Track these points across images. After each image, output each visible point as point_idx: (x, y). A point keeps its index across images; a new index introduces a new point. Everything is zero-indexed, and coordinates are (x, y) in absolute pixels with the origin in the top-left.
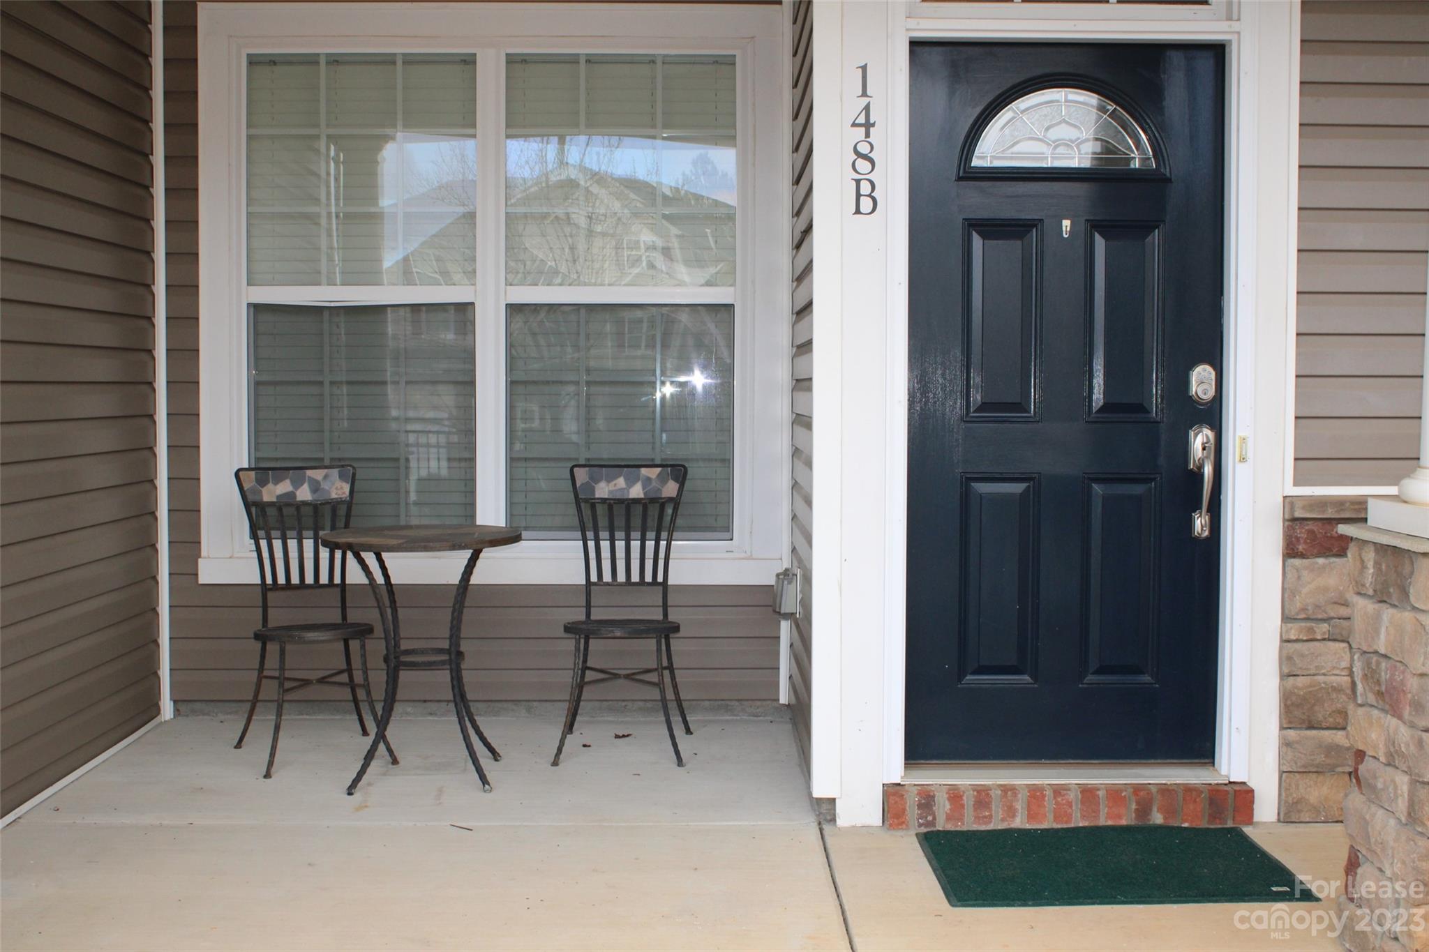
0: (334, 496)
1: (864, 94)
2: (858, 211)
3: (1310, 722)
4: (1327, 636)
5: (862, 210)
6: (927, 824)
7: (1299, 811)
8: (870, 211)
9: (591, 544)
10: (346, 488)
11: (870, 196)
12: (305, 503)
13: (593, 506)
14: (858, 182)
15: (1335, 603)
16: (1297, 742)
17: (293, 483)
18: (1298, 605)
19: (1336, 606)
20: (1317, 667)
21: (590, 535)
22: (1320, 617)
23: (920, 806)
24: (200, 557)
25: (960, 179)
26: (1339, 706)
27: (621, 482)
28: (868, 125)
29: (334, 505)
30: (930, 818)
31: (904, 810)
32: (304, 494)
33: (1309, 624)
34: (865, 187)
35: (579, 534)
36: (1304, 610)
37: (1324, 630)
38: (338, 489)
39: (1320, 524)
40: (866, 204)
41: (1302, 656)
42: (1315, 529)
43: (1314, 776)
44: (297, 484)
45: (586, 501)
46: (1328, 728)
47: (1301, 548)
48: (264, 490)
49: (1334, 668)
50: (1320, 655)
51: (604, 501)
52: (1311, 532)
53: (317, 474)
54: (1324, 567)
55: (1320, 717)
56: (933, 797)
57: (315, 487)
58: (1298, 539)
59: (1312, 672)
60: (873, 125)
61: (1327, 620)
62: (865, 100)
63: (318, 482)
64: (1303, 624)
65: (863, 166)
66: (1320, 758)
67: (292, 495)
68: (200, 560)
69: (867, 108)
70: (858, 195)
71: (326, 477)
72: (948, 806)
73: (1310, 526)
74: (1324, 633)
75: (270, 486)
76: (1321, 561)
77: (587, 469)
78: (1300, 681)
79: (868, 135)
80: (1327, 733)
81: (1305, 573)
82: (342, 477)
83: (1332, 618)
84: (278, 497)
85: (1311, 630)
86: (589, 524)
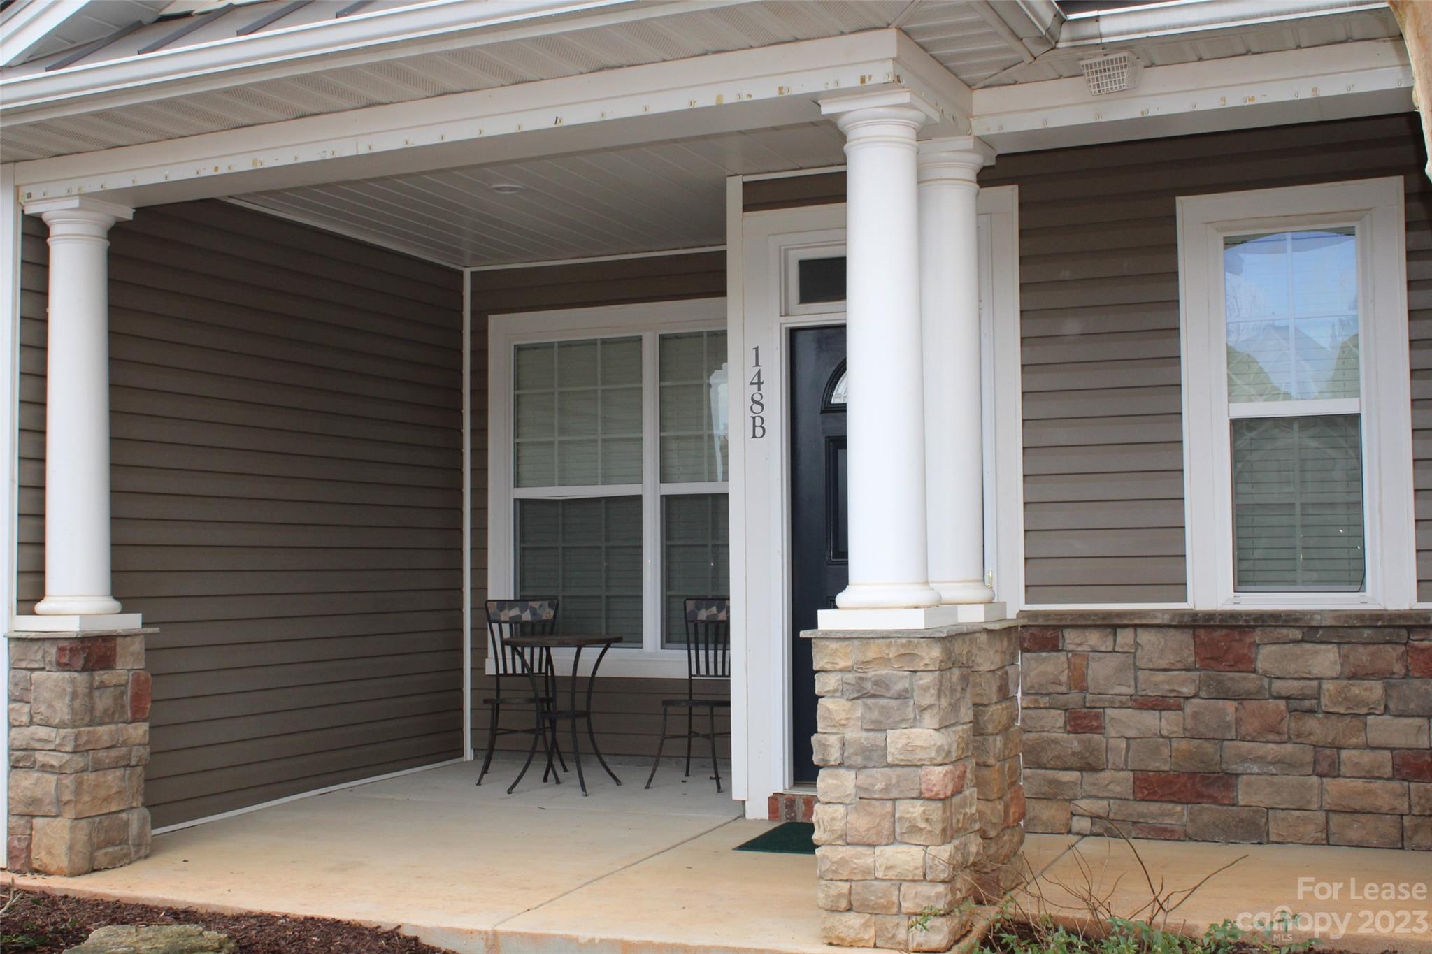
0: (544, 618)
1: (757, 365)
2: (754, 436)
3: (1038, 763)
4: (1048, 705)
5: (757, 435)
6: (792, 818)
7: (1035, 825)
8: (761, 435)
9: (693, 652)
10: (552, 613)
11: (761, 426)
12: (527, 622)
13: (696, 625)
14: (754, 418)
15: (1053, 683)
16: (1030, 777)
17: (520, 610)
18: (1029, 684)
19: (1054, 685)
20: (1042, 726)
21: (693, 646)
22: (1043, 692)
23: (787, 806)
24: (487, 657)
25: (822, 412)
26: (1057, 753)
27: (714, 610)
28: (759, 383)
29: (544, 623)
30: (793, 814)
31: (778, 808)
32: (527, 616)
33: (1036, 697)
34: (758, 421)
35: (685, 645)
36: (1032, 687)
37: (1045, 701)
38: (548, 614)
39: (1039, 629)
40: (759, 431)
41: (1032, 718)
42: (1035, 632)
43: (1045, 801)
44: (523, 611)
45: (691, 621)
46: (1051, 769)
47: (1026, 645)
48: (502, 614)
49: (1053, 727)
50: (1043, 718)
51: (702, 621)
52: (1032, 634)
53: (536, 604)
54: (1045, 658)
55: (1045, 760)
56: (795, 801)
57: (534, 612)
58: (1024, 639)
59: (1038, 730)
60: (762, 383)
61: (1049, 694)
62: (758, 368)
63: (535, 609)
64: (1033, 697)
65: (757, 408)
66: (1045, 789)
67: (519, 616)
68: (487, 660)
69: (759, 373)
70: (754, 426)
71: (541, 606)
72: (804, 808)
73: (1033, 630)
74: (1046, 703)
75: (506, 611)
76: (1044, 654)
77: (694, 601)
78: (1032, 736)
79: (759, 389)
80: (1050, 772)
81: (1033, 662)
82: (550, 606)
83: (1052, 693)
84: (510, 618)
85: (1036, 701)
86: (692, 638)
